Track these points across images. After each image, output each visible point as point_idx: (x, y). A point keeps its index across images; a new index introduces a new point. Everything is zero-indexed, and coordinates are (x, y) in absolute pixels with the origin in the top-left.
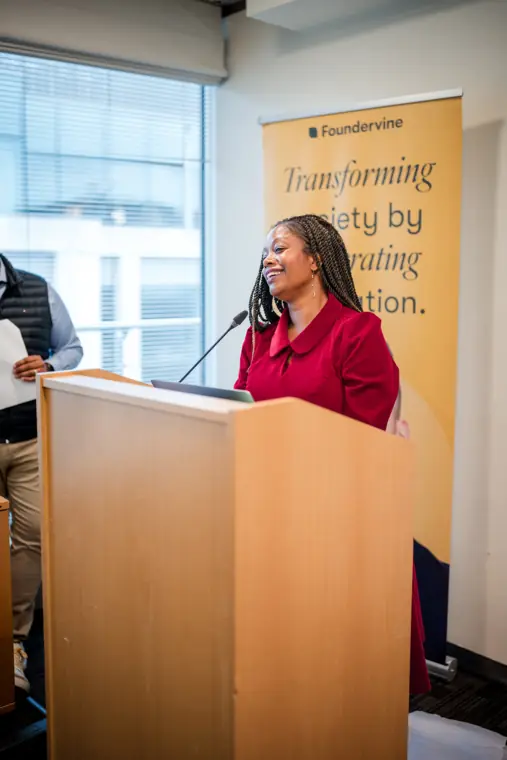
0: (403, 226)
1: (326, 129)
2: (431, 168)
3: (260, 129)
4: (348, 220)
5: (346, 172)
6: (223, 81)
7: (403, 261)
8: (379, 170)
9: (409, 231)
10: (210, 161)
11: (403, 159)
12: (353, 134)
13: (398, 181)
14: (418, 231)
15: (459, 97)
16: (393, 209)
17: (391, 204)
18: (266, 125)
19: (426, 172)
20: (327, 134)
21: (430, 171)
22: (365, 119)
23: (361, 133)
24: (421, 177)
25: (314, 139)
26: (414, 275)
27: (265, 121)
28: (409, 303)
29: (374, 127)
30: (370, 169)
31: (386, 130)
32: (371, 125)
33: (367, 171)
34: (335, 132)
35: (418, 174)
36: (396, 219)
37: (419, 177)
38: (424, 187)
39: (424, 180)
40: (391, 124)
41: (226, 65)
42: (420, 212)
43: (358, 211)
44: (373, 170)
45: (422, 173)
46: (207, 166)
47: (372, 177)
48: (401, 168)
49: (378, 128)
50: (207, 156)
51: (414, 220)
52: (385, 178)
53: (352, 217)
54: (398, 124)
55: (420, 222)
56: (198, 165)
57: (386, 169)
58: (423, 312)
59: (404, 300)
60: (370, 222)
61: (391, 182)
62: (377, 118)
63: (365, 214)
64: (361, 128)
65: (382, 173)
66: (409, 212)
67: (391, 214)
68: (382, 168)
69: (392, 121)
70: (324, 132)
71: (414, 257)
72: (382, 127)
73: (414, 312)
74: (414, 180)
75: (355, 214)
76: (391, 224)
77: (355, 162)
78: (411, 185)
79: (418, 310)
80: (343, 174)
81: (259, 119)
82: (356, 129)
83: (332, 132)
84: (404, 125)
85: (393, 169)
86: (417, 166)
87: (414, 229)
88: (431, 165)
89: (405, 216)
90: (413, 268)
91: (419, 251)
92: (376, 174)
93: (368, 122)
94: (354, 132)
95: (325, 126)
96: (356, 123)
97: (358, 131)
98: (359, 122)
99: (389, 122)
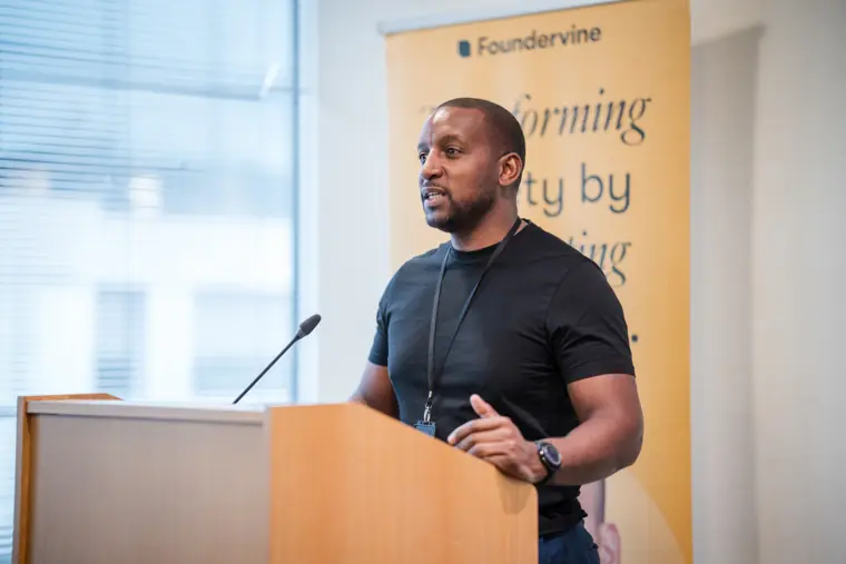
0: (602, 200)
1: (485, 43)
2: (644, 107)
3: (381, 41)
5: (516, 111)
7: (604, 256)
8: (565, 110)
9: (612, 208)
10: (307, 91)
11: (602, 92)
12: (525, 51)
13: (595, 128)
14: (626, 208)
16: (588, 174)
17: (583, 166)
18: (390, 35)
19: (635, 114)
20: (485, 52)
21: (641, 113)
22: (544, 29)
23: (538, 49)
24: (630, 121)
25: (467, 59)
26: (620, 280)
27: (389, 28)
29: (558, 41)
30: (552, 108)
31: (576, 45)
32: (553, 36)
33: (547, 112)
34: (498, 48)
35: (624, 117)
36: (592, 189)
37: (626, 121)
38: (633, 136)
39: (634, 127)
40: (583, 36)
42: (628, 177)
43: (534, 177)
44: (557, 111)
45: (631, 116)
47: (555, 121)
48: (599, 107)
49: (564, 41)
50: (303, 84)
51: (619, 190)
52: (575, 122)
53: (525, 187)
54: (593, 35)
55: (627, 194)
57: (576, 109)
58: (635, 339)
60: (553, 196)
61: (583, 129)
62: (562, 25)
63: (545, 183)
64: (539, 41)
65: (571, 115)
66: (611, 178)
67: (584, 181)
68: (570, 108)
69: (585, 31)
70: (482, 47)
71: (620, 250)
72: (569, 40)
74: (618, 126)
75: (530, 182)
76: (584, 197)
77: (528, 97)
78: (613, 133)
81: (381, 24)
82: (530, 43)
84: (604, 36)
85: (587, 108)
86: (623, 104)
87: (620, 205)
88: (643, 101)
89: (605, 184)
90: (619, 267)
91: (626, 241)
92: (560, 116)
93: (548, 34)
94: (528, 48)
95: (482, 39)
96: (529, 34)
97: (533, 47)
98: (534, 33)
99: (579, 32)
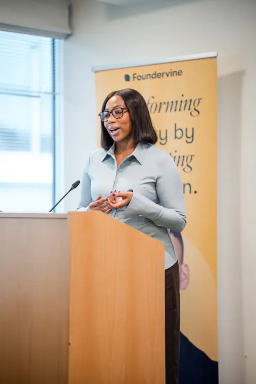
0: (182, 138)
1: (136, 76)
2: (199, 101)
3: (93, 74)
5: (148, 103)
6: (68, 36)
7: (183, 160)
8: (168, 103)
9: (187, 142)
10: (59, 94)
11: (183, 96)
13: (180, 110)
14: (192, 141)
15: (215, 57)
16: (177, 128)
17: (175, 125)
18: (97, 72)
19: (196, 105)
20: (136, 79)
21: (198, 104)
22: (159, 70)
23: (157, 78)
24: (193, 107)
25: (128, 82)
26: (190, 169)
27: (95, 69)
28: (187, 187)
29: (165, 75)
30: (163, 102)
31: (172, 77)
32: (163, 73)
33: (161, 103)
34: (141, 78)
36: (179, 134)
38: (195, 113)
39: (195, 109)
40: (175, 73)
41: (70, 25)
42: (193, 129)
44: (165, 103)
45: (194, 105)
46: (57, 97)
47: (164, 107)
48: (181, 101)
49: (168, 76)
50: (57, 90)
51: (190, 134)
52: (172, 107)
54: (179, 73)
55: (193, 136)
56: (50, 97)
57: (172, 102)
58: (195, 192)
59: (184, 185)
60: (163, 137)
61: (175, 110)
62: (167, 69)
63: (160, 131)
64: (157, 75)
65: (170, 104)
66: (186, 129)
67: (176, 131)
68: (170, 102)
69: (176, 72)
70: (134, 78)
71: (190, 158)
72: (169, 75)
73: (190, 192)
74: (189, 109)
76: (176, 137)
77: (153, 97)
78: (187, 112)
79: (193, 191)
81: (93, 68)
82: (154, 76)
83: (139, 78)
84: (183, 74)
85: (177, 102)
86: (191, 100)
87: (189, 140)
88: (199, 99)
89: (184, 132)
90: (190, 165)
91: (192, 154)
92: (166, 105)
93: (161, 72)
94: (153, 78)
95: (135, 74)
96: (154, 73)
97: (155, 78)
98: (156, 72)
99: (174, 72)
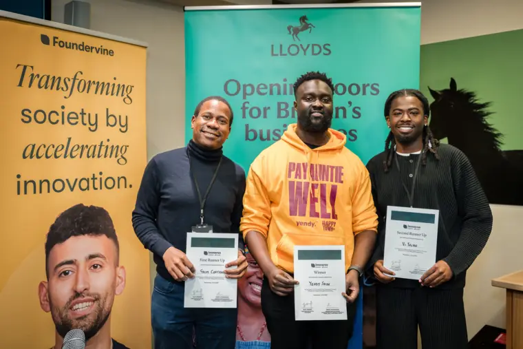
0: (116, 126)
1: (56, 40)
2: (131, 89)
4: (77, 118)
5: (75, 79)
7: (117, 150)
8: (98, 83)
9: (120, 130)
11: (115, 79)
12: (79, 50)
13: (112, 94)
14: (126, 131)
16: (109, 114)
17: (107, 109)
19: (128, 91)
20: (57, 45)
21: (131, 91)
22: (88, 42)
23: (85, 52)
25: (46, 46)
26: (124, 161)
28: (122, 181)
29: (94, 50)
30: (92, 81)
31: (103, 54)
32: (92, 48)
33: (90, 82)
34: (64, 45)
35: (124, 91)
36: (112, 120)
37: (125, 94)
38: (128, 100)
39: (128, 96)
40: (106, 51)
42: (127, 117)
43: (85, 112)
44: (94, 82)
47: (93, 87)
48: (114, 85)
49: (98, 52)
51: (123, 123)
52: (103, 89)
53: (80, 116)
54: (110, 53)
55: (127, 125)
57: (103, 83)
58: (131, 186)
59: (119, 179)
60: (93, 121)
61: (107, 93)
62: (96, 44)
63: (89, 114)
64: (85, 48)
65: (101, 85)
66: (120, 116)
67: (108, 117)
68: (100, 82)
70: (55, 42)
71: (124, 148)
72: (100, 52)
73: (126, 187)
74: (122, 95)
75: (83, 113)
76: (108, 124)
77: (81, 73)
78: (120, 98)
79: (128, 186)
80: (72, 81)
83: (61, 44)
84: (115, 55)
85: (108, 84)
86: (124, 86)
87: (124, 129)
89: (118, 120)
90: (124, 156)
91: (127, 144)
92: (96, 86)
93: (90, 46)
95: (55, 38)
96: (81, 43)
97: (83, 50)
98: (83, 43)
99: (104, 50)
